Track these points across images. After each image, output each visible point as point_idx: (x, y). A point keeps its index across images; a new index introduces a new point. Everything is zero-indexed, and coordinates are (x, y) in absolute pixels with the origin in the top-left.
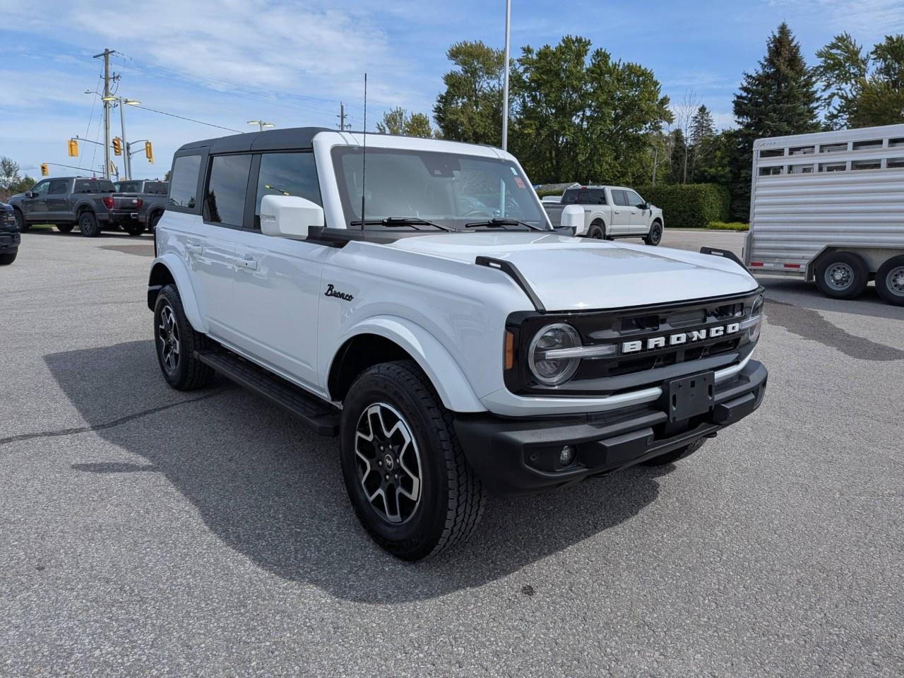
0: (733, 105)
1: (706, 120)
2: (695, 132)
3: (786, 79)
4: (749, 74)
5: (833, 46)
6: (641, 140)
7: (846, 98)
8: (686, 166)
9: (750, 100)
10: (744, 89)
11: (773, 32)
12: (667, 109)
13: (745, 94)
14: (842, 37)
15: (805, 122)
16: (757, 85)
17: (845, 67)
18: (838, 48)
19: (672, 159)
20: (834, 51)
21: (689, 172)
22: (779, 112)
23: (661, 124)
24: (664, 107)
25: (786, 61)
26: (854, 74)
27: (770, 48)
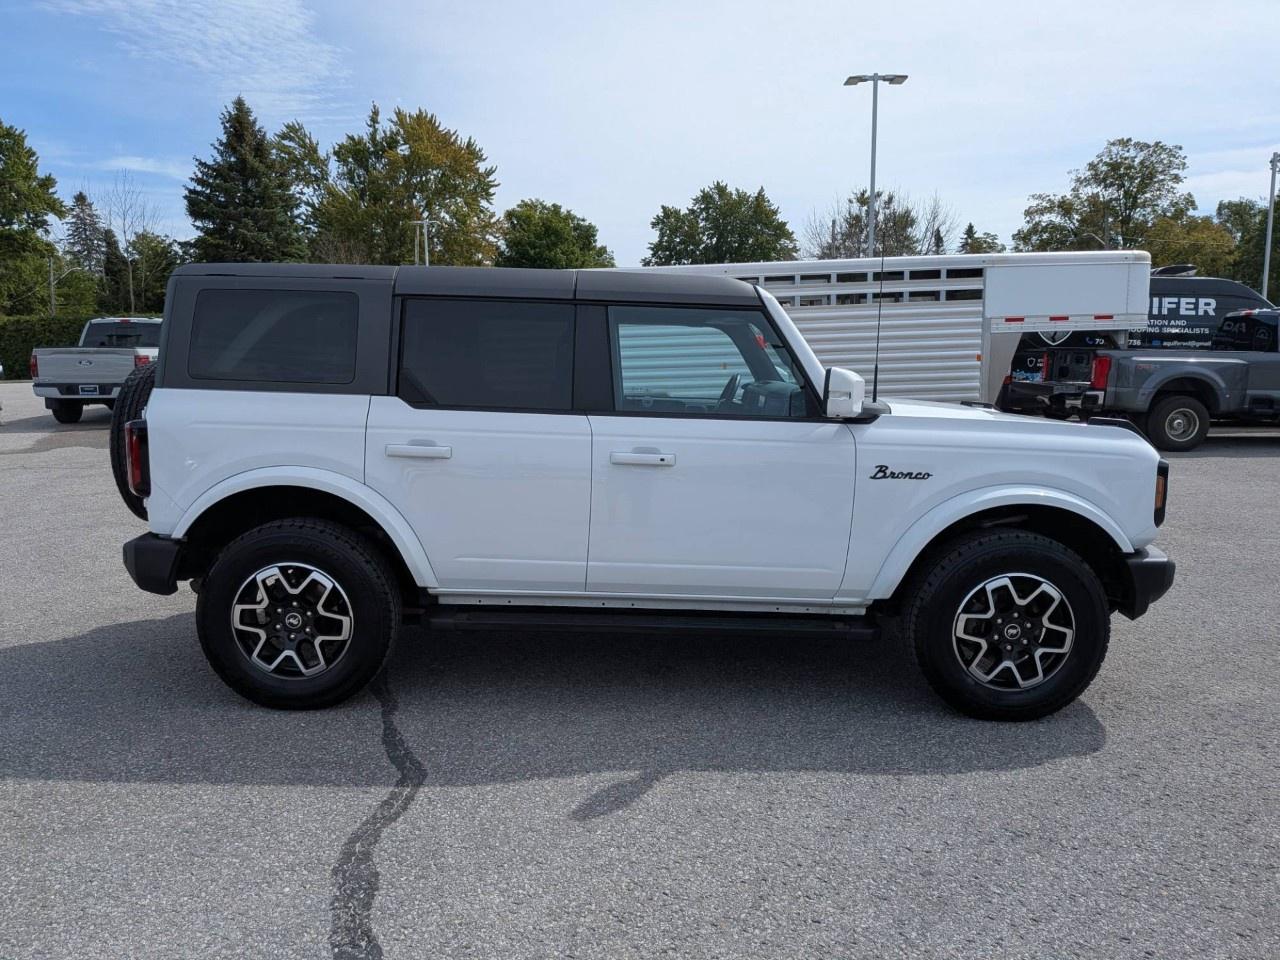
0: (186, 202)
1: (89, 215)
2: (74, 231)
3: (255, 174)
4: (203, 161)
5: (284, 136)
6: (15, 240)
7: (312, 206)
8: (131, 286)
9: (208, 197)
10: (199, 181)
11: (226, 107)
12: (56, 196)
13: (199, 188)
14: (294, 125)
15: (290, 235)
16: (215, 178)
17: (303, 166)
18: (291, 139)
19: (107, 275)
20: (286, 142)
21: (138, 295)
22: (255, 218)
23: (46, 218)
24: (51, 191)
25: (251, 149)
26: (315, 176)
27: (225, 127)
